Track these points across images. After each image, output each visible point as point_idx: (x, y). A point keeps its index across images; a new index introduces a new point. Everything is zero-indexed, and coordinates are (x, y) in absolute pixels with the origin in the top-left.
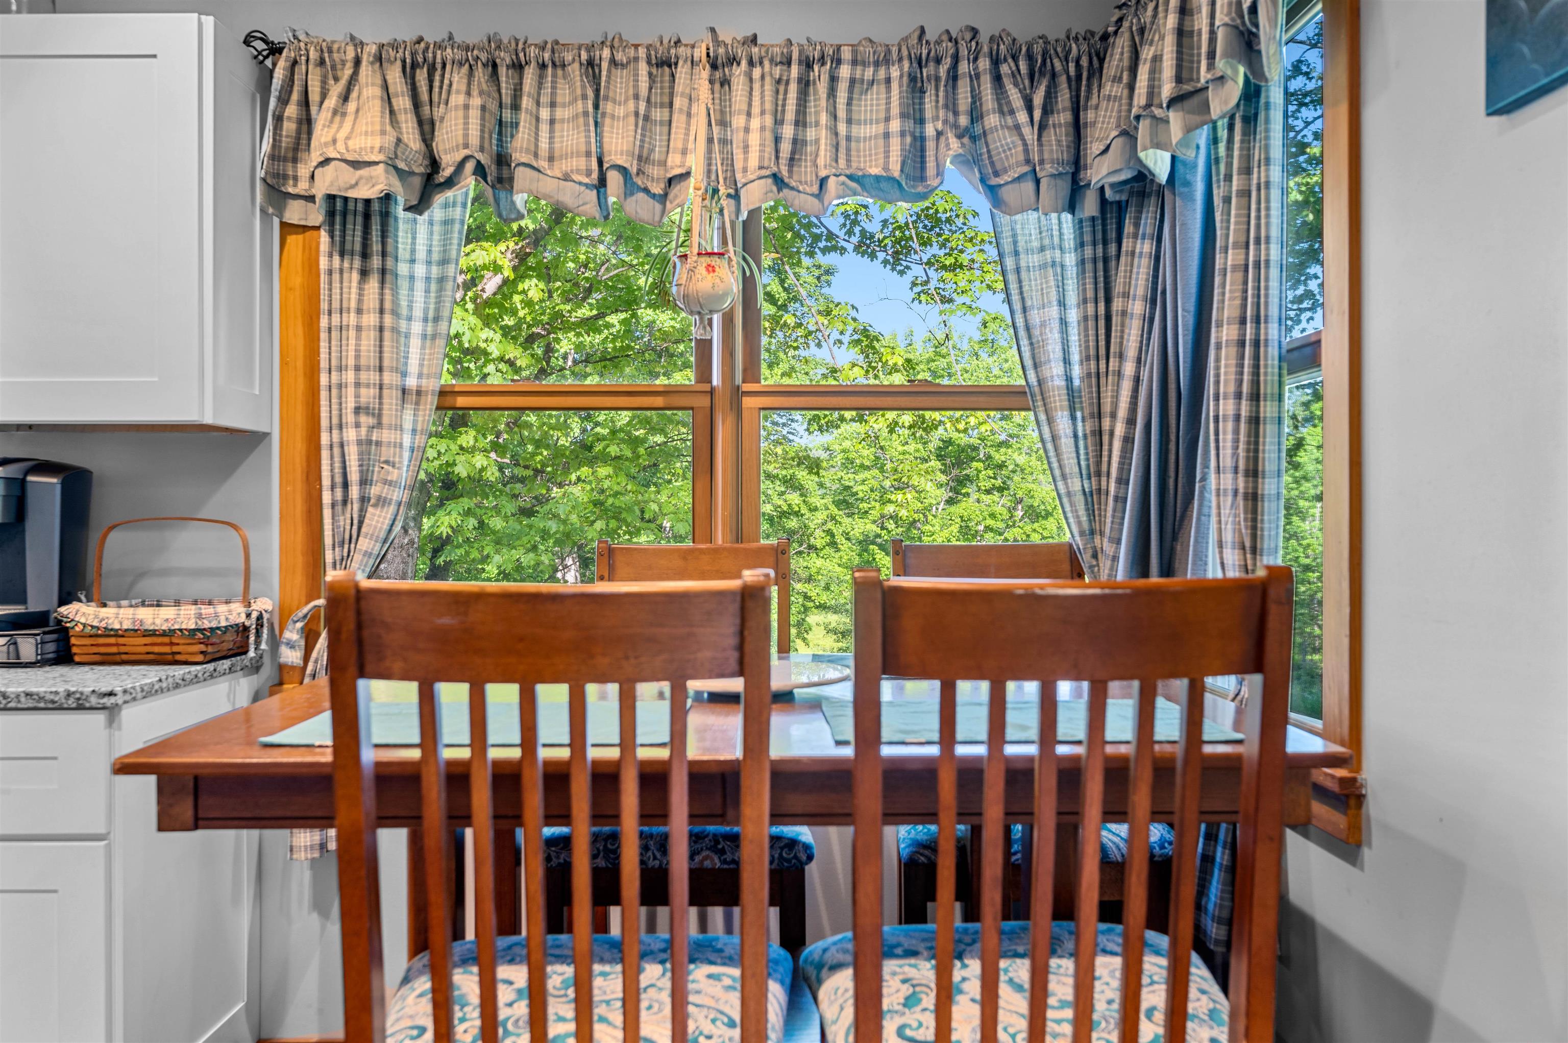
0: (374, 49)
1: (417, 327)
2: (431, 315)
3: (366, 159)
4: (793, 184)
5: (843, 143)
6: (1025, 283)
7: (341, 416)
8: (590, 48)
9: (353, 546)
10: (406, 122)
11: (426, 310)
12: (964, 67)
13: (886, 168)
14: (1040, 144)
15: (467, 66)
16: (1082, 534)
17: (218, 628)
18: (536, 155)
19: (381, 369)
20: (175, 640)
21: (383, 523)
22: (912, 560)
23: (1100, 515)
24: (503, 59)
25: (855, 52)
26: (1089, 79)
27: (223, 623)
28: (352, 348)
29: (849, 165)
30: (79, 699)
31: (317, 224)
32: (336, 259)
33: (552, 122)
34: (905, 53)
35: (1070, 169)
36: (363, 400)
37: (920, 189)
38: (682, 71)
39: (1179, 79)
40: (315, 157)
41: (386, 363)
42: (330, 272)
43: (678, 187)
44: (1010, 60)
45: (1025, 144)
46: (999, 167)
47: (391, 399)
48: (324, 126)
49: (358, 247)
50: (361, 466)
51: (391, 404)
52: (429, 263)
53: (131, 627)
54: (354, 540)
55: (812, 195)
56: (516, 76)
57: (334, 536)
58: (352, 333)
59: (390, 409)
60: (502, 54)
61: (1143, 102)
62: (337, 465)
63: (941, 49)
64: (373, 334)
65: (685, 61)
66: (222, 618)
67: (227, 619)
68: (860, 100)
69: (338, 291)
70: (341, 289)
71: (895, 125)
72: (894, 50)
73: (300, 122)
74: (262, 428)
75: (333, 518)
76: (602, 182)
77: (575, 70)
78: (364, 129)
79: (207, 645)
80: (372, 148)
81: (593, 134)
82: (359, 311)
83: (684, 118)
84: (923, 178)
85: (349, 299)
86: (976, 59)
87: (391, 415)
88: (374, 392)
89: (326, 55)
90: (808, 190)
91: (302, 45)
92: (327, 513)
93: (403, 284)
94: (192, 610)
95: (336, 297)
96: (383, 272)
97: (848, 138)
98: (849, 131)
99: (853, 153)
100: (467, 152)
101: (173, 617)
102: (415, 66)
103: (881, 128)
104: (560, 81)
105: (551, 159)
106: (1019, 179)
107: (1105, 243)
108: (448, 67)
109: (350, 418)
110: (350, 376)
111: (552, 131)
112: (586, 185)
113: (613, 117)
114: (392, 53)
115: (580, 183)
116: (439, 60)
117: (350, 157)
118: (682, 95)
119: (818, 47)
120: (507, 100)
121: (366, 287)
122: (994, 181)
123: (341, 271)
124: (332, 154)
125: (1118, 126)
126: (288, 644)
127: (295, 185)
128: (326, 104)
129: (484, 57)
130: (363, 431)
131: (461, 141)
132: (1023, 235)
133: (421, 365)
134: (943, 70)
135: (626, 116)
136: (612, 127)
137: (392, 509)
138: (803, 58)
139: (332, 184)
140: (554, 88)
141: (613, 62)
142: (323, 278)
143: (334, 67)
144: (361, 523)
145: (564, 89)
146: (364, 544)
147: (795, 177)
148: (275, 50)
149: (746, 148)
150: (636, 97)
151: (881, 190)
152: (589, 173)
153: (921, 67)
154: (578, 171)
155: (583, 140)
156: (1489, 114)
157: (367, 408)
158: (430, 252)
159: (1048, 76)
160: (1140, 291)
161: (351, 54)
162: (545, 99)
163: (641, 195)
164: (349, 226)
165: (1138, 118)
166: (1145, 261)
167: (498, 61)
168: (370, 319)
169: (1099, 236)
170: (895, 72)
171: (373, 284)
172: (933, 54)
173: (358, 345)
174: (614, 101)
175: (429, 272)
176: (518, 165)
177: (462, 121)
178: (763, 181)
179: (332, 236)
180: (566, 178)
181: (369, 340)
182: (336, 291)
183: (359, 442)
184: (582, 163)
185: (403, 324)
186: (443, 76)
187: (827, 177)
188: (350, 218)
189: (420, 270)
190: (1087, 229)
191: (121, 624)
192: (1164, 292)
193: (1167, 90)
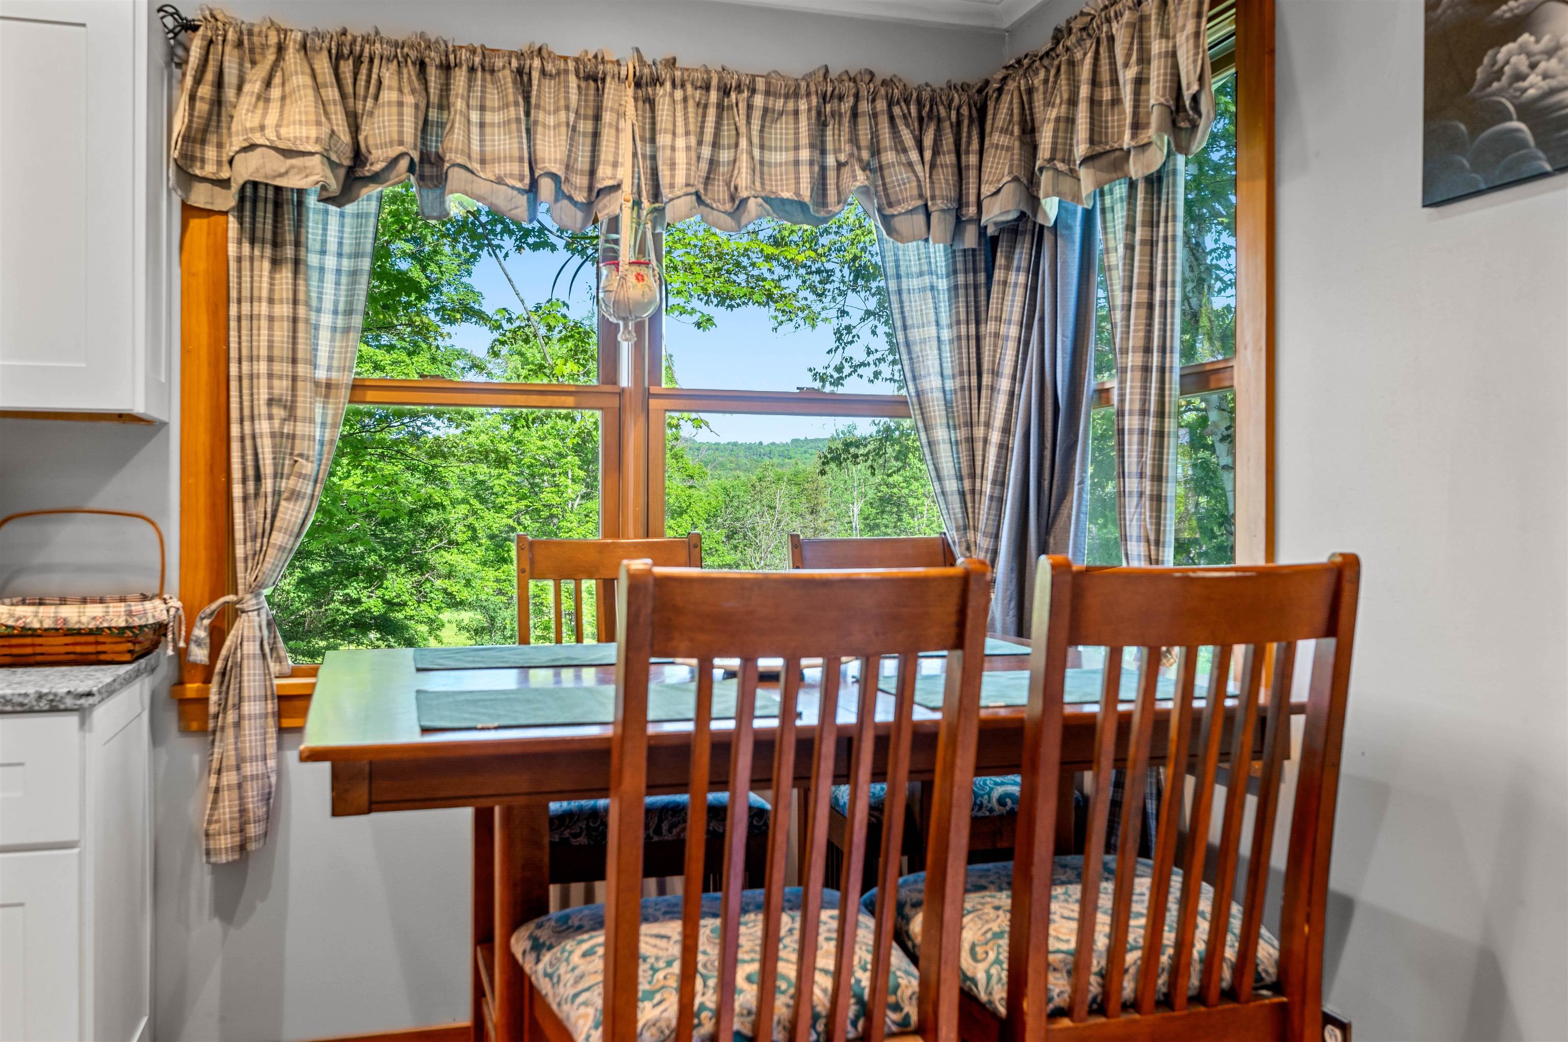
0: (299, 36)
1: (326, 319)
2: (341, 307)
3: (302, 148)
4: (708, 201)
5: (758, 167)
6: (906, 304)
7: (252, 407)
8: (521, 55)
9: (265, 540)
10: (336, 113)
11: (336, 303)
12: (864, 106)
13: (797, 193)
14: (932, 182)
15: (395, 62)
16: (958, 529)
17: (146, 626)
18: (469, 157)
19: (294, 361)
20: (101, 639)
21: (297, 517)
22: (808, 553)
23: (974, 512)
24: (434, 59)
25: (768, 84)
26: (969, 126)
27: (151, 621)
28: (264, 337)
29: (763, 189)
30: (52, 701)
31: (224, 209)
32: (246, 247)
33: (482, 125)
34: (813, 89)
35: (955, 205)
36: (276, 392)
37: (823, 214)
38: (610, 86)
39: (1092, 142)
40: (237, 142)
41: (300, 355)
42: (239, 260)
43: (608, 198)
44: (903, 104)
45: (919, 181)
46: (893, 198)
47: (304, 392)
48: (248, 110)
49: (269, 235)
50: (274, 458)
51: (305, 396)
52: (340, 255)
53: (52, 626)
54: (267, 535)
55: (725, 212)
56: (443, 77)
57: (245, 530)
58: (264, 323)
59: (305, 402)
60: (433, 54)
61: (1047, 155)
62: (250, 458)
63: (844, 90)
64: (287, 325)
65: (613, 77)
66: (150, 615)
67: (154, 616)
68: (771, 128)
69: (248, 279)
70: (252, 277)
71: (805, 154)
72: (803, 84)
73: (212, 103)
74: (163, 417)
75: (245, 512)
76: (533, 187)
77: (506, 77)
78: (297, 117)
79: (134, 643)
80: (308, 138)
81: (525, 141)
82: (271, 301)
83: (613, 132)
84: (824, 204)
85: (260, 288)
86: (873, 100)
87: (305, 408)
88: (286, 383)
89: (246, 37)
90: (721, 207)
91: (220, 24)
92: (238, 507)
93: (315, 275)
94: (122, 607)
95: (246, 285)
96: (297, 262)
97: (762, 163)
98: (762, 156)
99: (766, 177)
100: (401, 149)
101: (101, 615)
102: (339, 56)
103: (791, 156)
104: (489, 85)
105: (483, 162)
106: (910, 212)
107: (975, 272)
108: (377, 62)
109: (264, 410)
110: (262, 367)
111: (482, 134)
112: (518, 190)
113: (544, 125)
114: (318, 42)
115: (513, 188)
116: (366, 53)
117: (281, 145)
118: (612, 109)
119: (736, 77)
120: (434, 99)
121: (277, 276)
122: (888, 211)
123: (252, 259)
124: (258, 139)
125: (1010, 173)
126: (196, 642)
127: (202, 168)
128: (247, 88)
129: (413, 54)
130: (277, 423)
131: (395, 137)
132: (905, 260)
133: (331, 358)
134: (846, 106)
135: (557, 126)
136: (544, 135)
137: (306, 502)
138: (722, 85)
139: (257, 170)
140: (483, 92)
141: (543, 72)
142: (233, 265)
143: (252, 51)
144: (274, 517)
145: (493, 94)
146: (278, 538)
147: (709, 195)
148: (191, 27)
149: (673, 165)
150: (567, 108)
151: (786, 211)
152: (521, 179)
153: (825, 103)
154: (511, 176)
155: (516, 146)
156: (1424, 206)
157: (280, 400)
158: (340, 244)
159: (935, 121)
160: (1016, 317)
161: (273, 39)
162: (474, 102)
163: (565, 202)
164: (260, 213)
165: (1041, 169)
166: (1020, 291)
167: (427, 60)
168: (283, 310)
169: (970, 265)
170: (803, 106)
171: (286, 274)
172: (836, 92)
173: (270, 336)
174: (545, 110)
175: (339, 264)
176: (453, 165)
177: (396, 117)
178: (688, 198)
179: (241, 222)
180: (500, 181)
181: (282, 332)
182: (246, 279)
183: (273, 435)
184: (515, 168)
185: (313, 315)
186: (370, 70)
187: (748, 198)
188: (261, 205)
189: (331, 262)
190: (959, 259)
191: (41, 622)
192: (1042, 319)
193: (1081, 149)
